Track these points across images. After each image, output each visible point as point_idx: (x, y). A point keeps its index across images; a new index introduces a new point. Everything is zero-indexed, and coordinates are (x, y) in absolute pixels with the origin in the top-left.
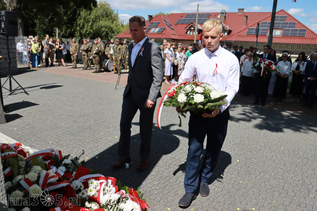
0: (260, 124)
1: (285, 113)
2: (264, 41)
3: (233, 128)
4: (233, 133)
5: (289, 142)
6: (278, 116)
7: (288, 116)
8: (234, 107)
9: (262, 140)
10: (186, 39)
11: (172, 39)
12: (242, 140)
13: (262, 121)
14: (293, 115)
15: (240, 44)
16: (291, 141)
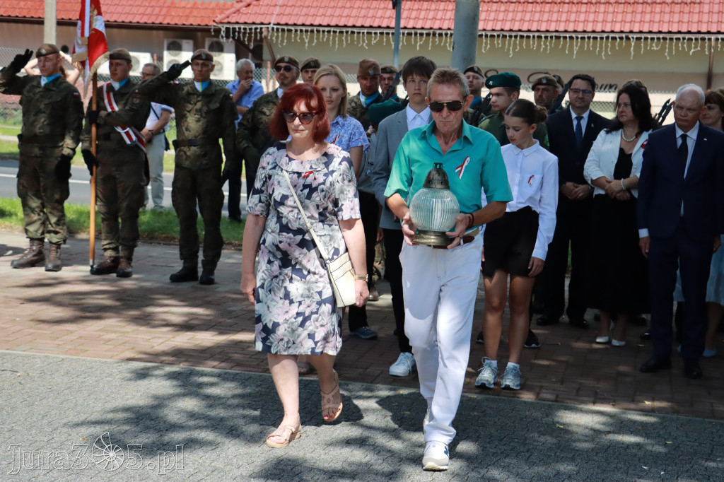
2: (437, 27)
7: (596, 432)
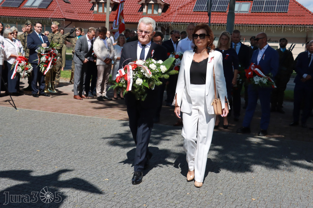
0: (215, 160)
1: (255, 140)
2: (222, 23)
3: (173, 171)
4: (173, 179)
5: (265, 187)
6: (243, 146)
7: (258, 144)
8: (171, 134)
9: (221, 187)
10: (92, 20)
11: (67, 20)
12: (187, 189)
13: (216, 156)
14: (266, 142)
15: (184, 27)
16: (268, 186)
